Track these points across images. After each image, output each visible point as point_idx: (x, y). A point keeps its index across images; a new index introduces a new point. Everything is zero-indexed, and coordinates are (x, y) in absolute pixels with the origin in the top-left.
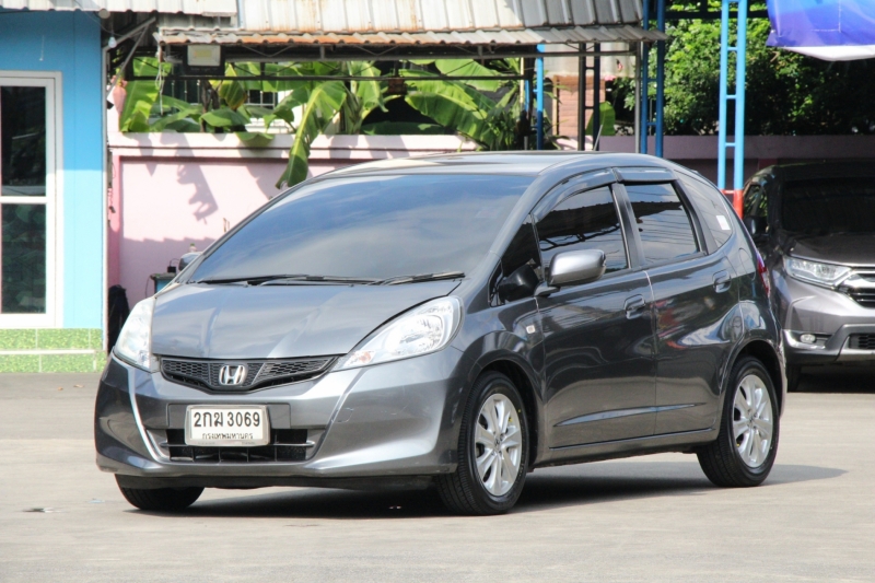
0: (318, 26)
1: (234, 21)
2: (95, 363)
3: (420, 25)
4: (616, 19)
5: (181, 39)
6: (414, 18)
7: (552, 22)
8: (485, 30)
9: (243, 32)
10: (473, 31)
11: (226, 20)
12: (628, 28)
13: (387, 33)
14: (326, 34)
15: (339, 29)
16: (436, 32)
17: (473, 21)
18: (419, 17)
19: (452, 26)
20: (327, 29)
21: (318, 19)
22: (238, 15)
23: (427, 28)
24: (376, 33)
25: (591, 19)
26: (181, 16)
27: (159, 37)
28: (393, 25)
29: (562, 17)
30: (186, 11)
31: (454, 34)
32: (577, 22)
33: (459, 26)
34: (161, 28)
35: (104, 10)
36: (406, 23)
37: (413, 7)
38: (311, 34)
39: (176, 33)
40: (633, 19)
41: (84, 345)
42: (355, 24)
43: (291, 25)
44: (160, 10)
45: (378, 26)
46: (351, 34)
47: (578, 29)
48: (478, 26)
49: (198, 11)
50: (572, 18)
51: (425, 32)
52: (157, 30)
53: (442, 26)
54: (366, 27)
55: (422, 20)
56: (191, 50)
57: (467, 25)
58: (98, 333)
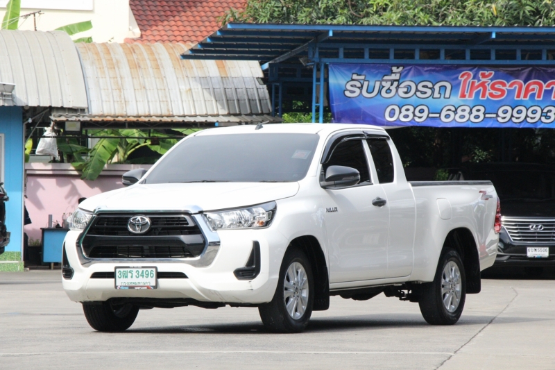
0: (124, 113)
1: (86, 110)
2: (19, 267)
3: (171, 113)
4: (260, 112)
5: (63, 118)
6: (168, 110)
7: (231, 112)
8: (202, 116)
9: (90, 116)
10: (196, 116)
11: (83, 110)
12: (265, 116)
13: (157, 116)
14: (129, 117)
15: (135, 115)
16: (179, 116)
17: (195, 112)
18: (171, 110)
19: (186, 114)
20: (129, 115)
21: (125, 110)
22: (88, 108)
23: (175, 114)
24: (151, 117)
25: (249, 112)
26: (62, 109)
27: (52, 117)
28: (159, 113)
29: (247, 111)
30: (65, 106)
31: (187, 117)
32: (242, 112)
33: (189, 114)
34: (53, 114)
35: (27, 106)
36: (165, 112)
37: (168, 105)
38: (122, 117)
39: (60, 116)
40: (268, 112)
41: (13, 259)
42: (141, 113)
43: (113, 113)
44: (53, 106)
45: (152, 113)
46: (140, 117)
47: (243, 116)
48: (198, 113)
49: (70, 106)
50: (240, 111)
51: (174, 116)
52: (51, 115)
53: (182, 114)
54: (147, 114)
55: (172, 111)
56: (67, 124)
57: (193, 114)
58: (19, 253)
